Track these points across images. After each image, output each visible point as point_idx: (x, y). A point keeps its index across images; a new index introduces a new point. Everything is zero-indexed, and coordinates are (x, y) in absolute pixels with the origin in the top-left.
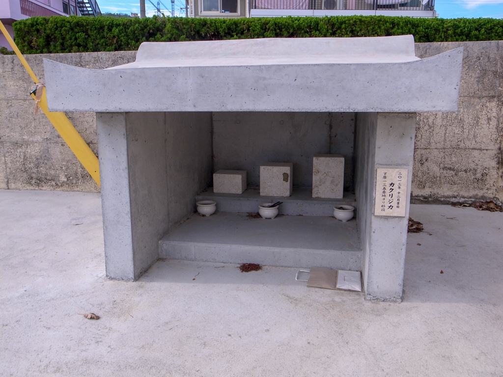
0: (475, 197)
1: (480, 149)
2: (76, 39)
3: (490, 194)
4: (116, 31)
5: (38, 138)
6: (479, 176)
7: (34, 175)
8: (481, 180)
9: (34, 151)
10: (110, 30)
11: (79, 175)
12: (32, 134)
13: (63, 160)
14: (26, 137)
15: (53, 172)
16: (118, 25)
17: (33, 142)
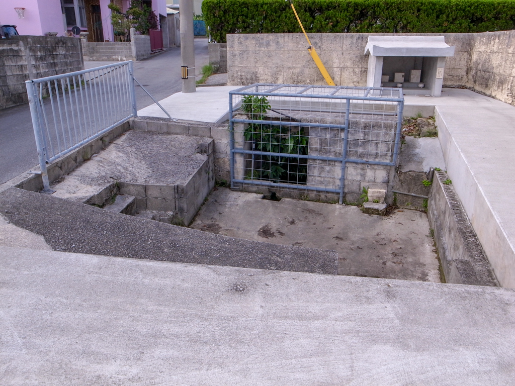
0: (458, 85)
1: (461, 69)
2: (242, 12)
3: (463, 84)
4: (265, 7)
5: (300, 65)
6: (460, 78)
7: (296, 80)
8: (461, 79)
9: (297, 71)
10: (262, 6)
11: (315, 80)
12: (297, 64)
13: (309, 74)
14: (294, 65)
15: (304, 79)
16: (266, 4)
17: (297, 67)
